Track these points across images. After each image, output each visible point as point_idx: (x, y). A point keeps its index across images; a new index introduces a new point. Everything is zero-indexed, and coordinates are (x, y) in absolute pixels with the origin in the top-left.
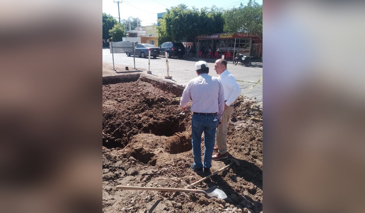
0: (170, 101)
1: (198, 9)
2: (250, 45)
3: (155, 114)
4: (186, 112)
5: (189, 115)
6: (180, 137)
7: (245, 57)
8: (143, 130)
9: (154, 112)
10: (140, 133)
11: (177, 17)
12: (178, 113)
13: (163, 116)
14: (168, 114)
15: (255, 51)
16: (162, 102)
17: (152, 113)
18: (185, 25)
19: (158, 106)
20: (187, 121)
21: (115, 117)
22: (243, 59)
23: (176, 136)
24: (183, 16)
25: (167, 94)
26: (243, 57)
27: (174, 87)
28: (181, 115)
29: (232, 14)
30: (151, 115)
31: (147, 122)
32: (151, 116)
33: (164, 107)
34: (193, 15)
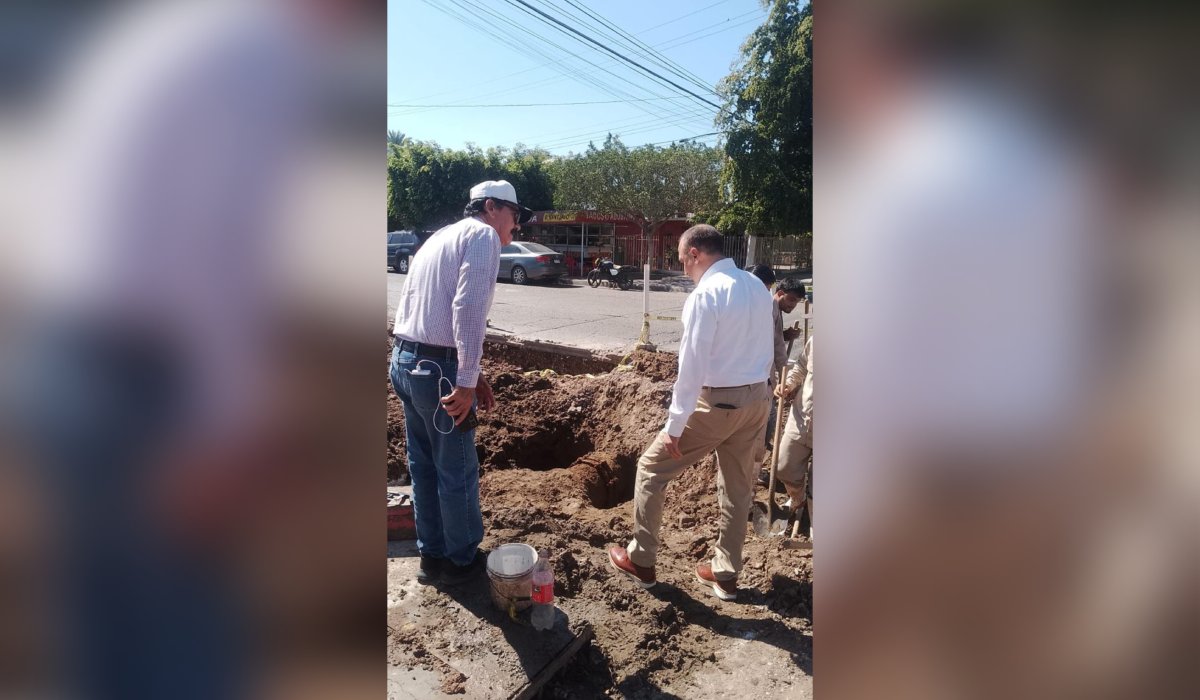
0: (526, 383)
1: (480, 150)
2: (613, 240)
3: (505, 417)
4: (583, 404)
5: (591, 410)
6: (598, 467)
7: (619, 267)
8: (493, 462)
9: (500, 414)
10: (490, 470)
11: (425, 168)
12: (561, 410)
13: (528, 420)
14: (538, 415)
15: (623, 253)
16: (511, 387)
17: (495, 415)
18: (450, 187)
19: (503, 396)
20: (592, 426)
21: (398, 437)
22: (614, 272)
23: (583, 466)
24: (442, 165)
25: (491, 365)
26: (612, 268)
27: (512, 347)
28: (572, 414)
29: (574, 166)
30: (496, 421)
31: (494, 439)
32: (498, 424)
33: (519, 399)
34: (471, 163)
